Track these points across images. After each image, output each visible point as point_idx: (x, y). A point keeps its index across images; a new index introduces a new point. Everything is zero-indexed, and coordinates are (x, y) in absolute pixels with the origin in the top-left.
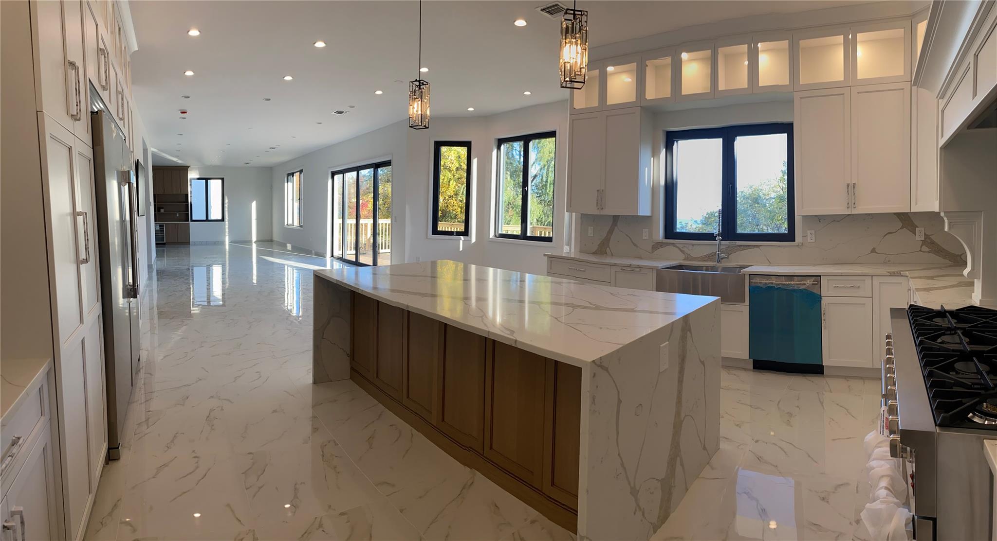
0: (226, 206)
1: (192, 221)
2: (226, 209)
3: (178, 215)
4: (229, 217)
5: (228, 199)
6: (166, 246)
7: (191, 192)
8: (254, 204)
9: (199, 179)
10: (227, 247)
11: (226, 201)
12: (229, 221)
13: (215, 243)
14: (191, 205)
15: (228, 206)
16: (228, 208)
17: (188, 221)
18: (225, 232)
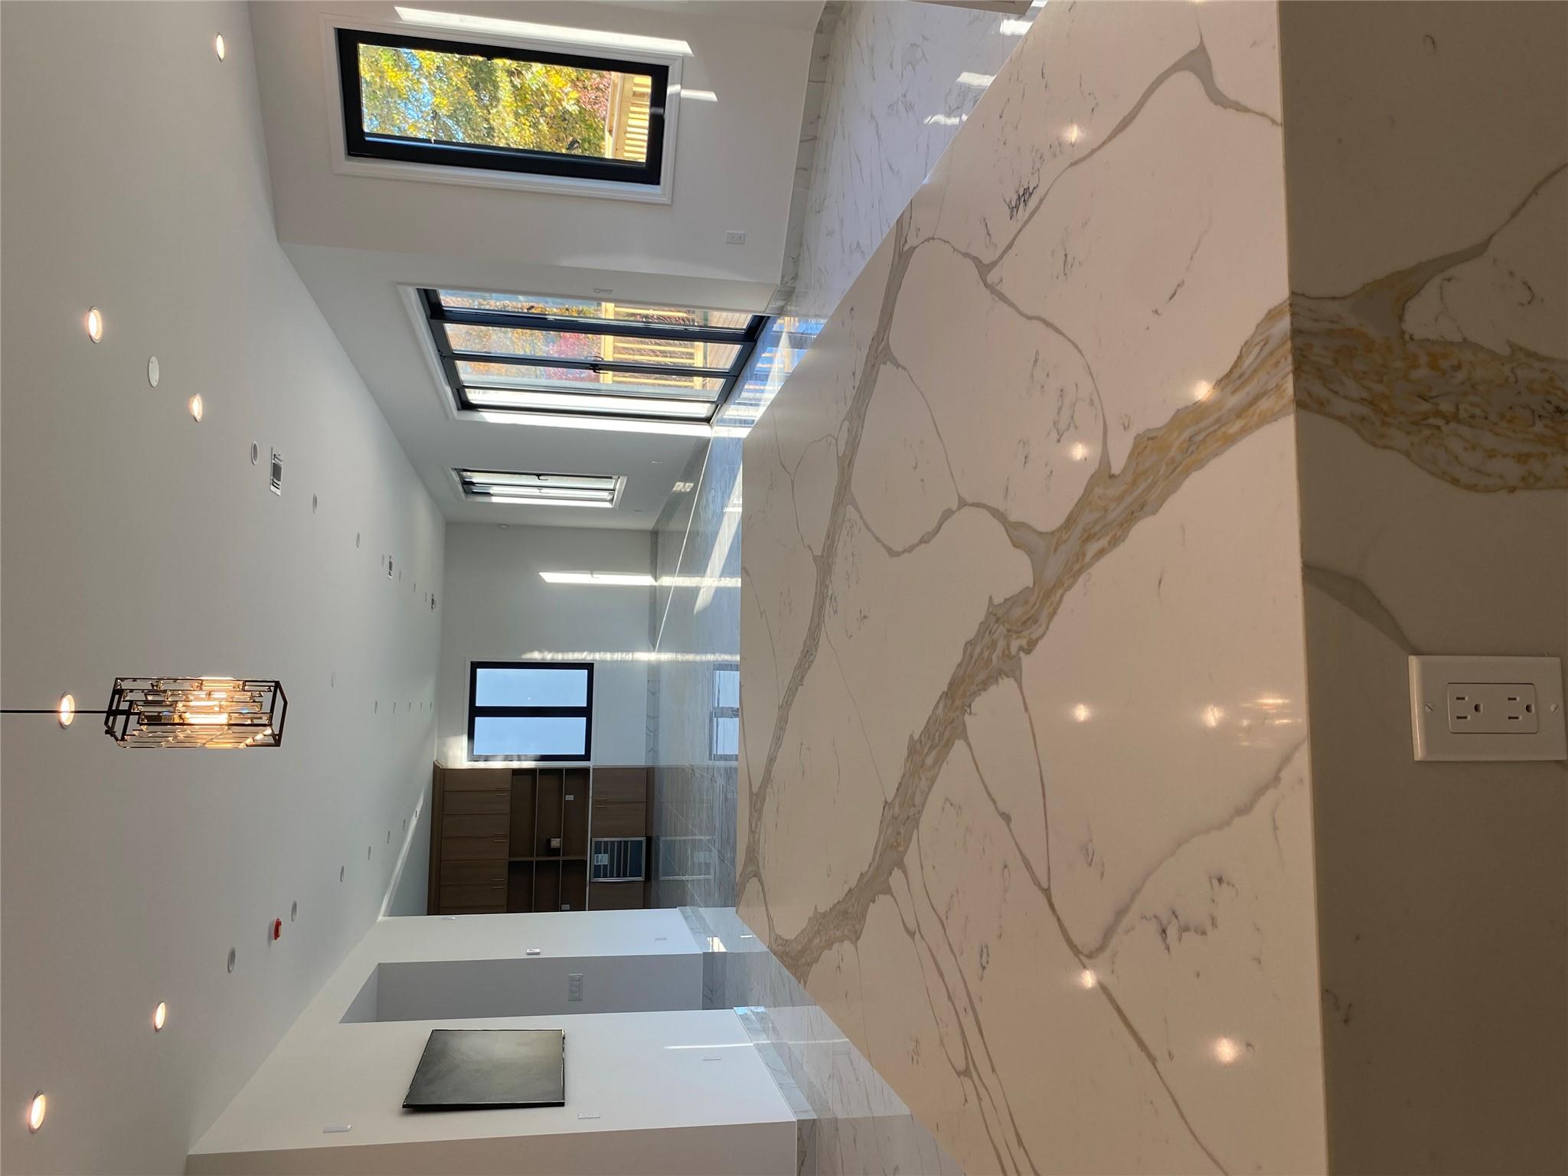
0: (549, 657)
1: (587, 757)
2: (559, 657)
3: (570, 798)
4: (582, 651)
5: (532, 651)
6: (654, 835)
7: (507, 758)
8: (551, 577)
9: (471, 736)
10: (666, 657)
11: (536, 656)
12: (592, 650)
13: (653, 694)
14: (544, 758)
15: (550, 651)
16: (558, 651)
17: (586, 771)
18: (622, 662)
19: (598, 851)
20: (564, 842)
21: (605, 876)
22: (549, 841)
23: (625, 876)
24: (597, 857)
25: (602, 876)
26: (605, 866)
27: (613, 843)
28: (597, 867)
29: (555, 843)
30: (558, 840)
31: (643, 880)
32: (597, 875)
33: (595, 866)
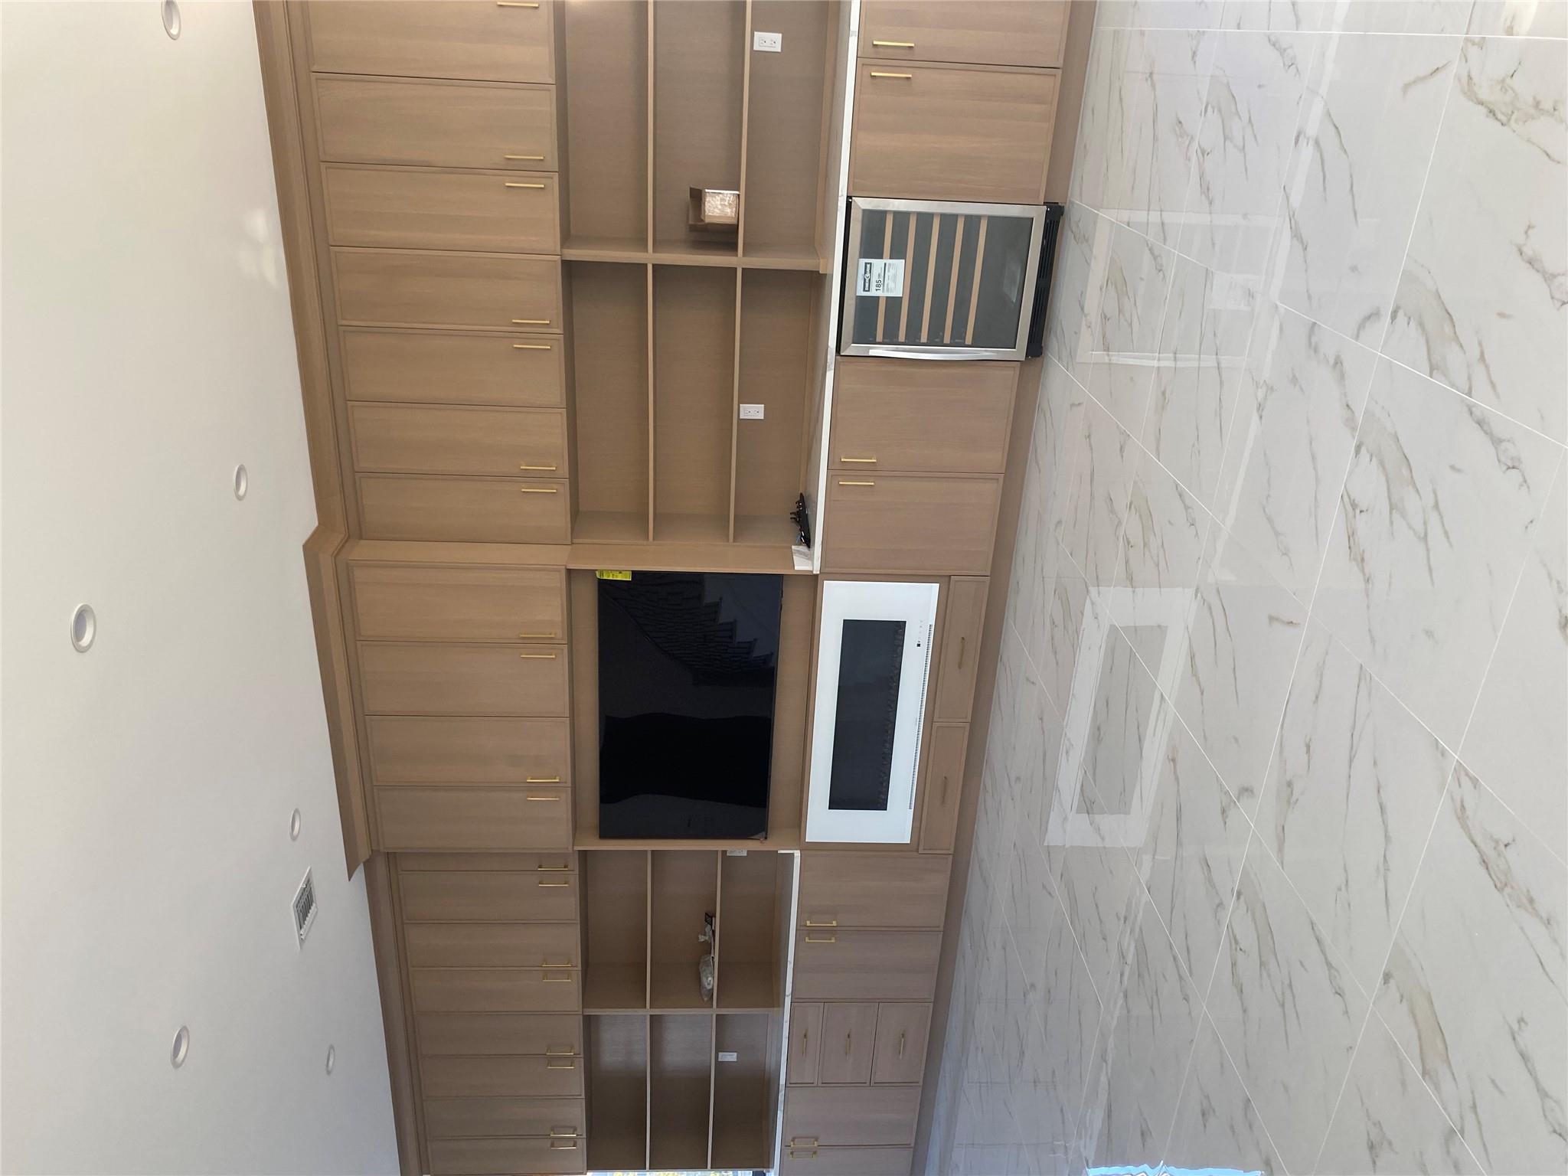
19: (872, 248)
20: (751, 204)
21: (890, 339)
22: (697, 197)
23: (958, 341)
24: (868, 268)
25: (879, 337)
26: (893, 303)
27: (925, 219)
28: (867, 306)
29: (720, 205)
30: (729, 195)
31: (1022, 358)
32: (865, 335)
33: (861, 300)
